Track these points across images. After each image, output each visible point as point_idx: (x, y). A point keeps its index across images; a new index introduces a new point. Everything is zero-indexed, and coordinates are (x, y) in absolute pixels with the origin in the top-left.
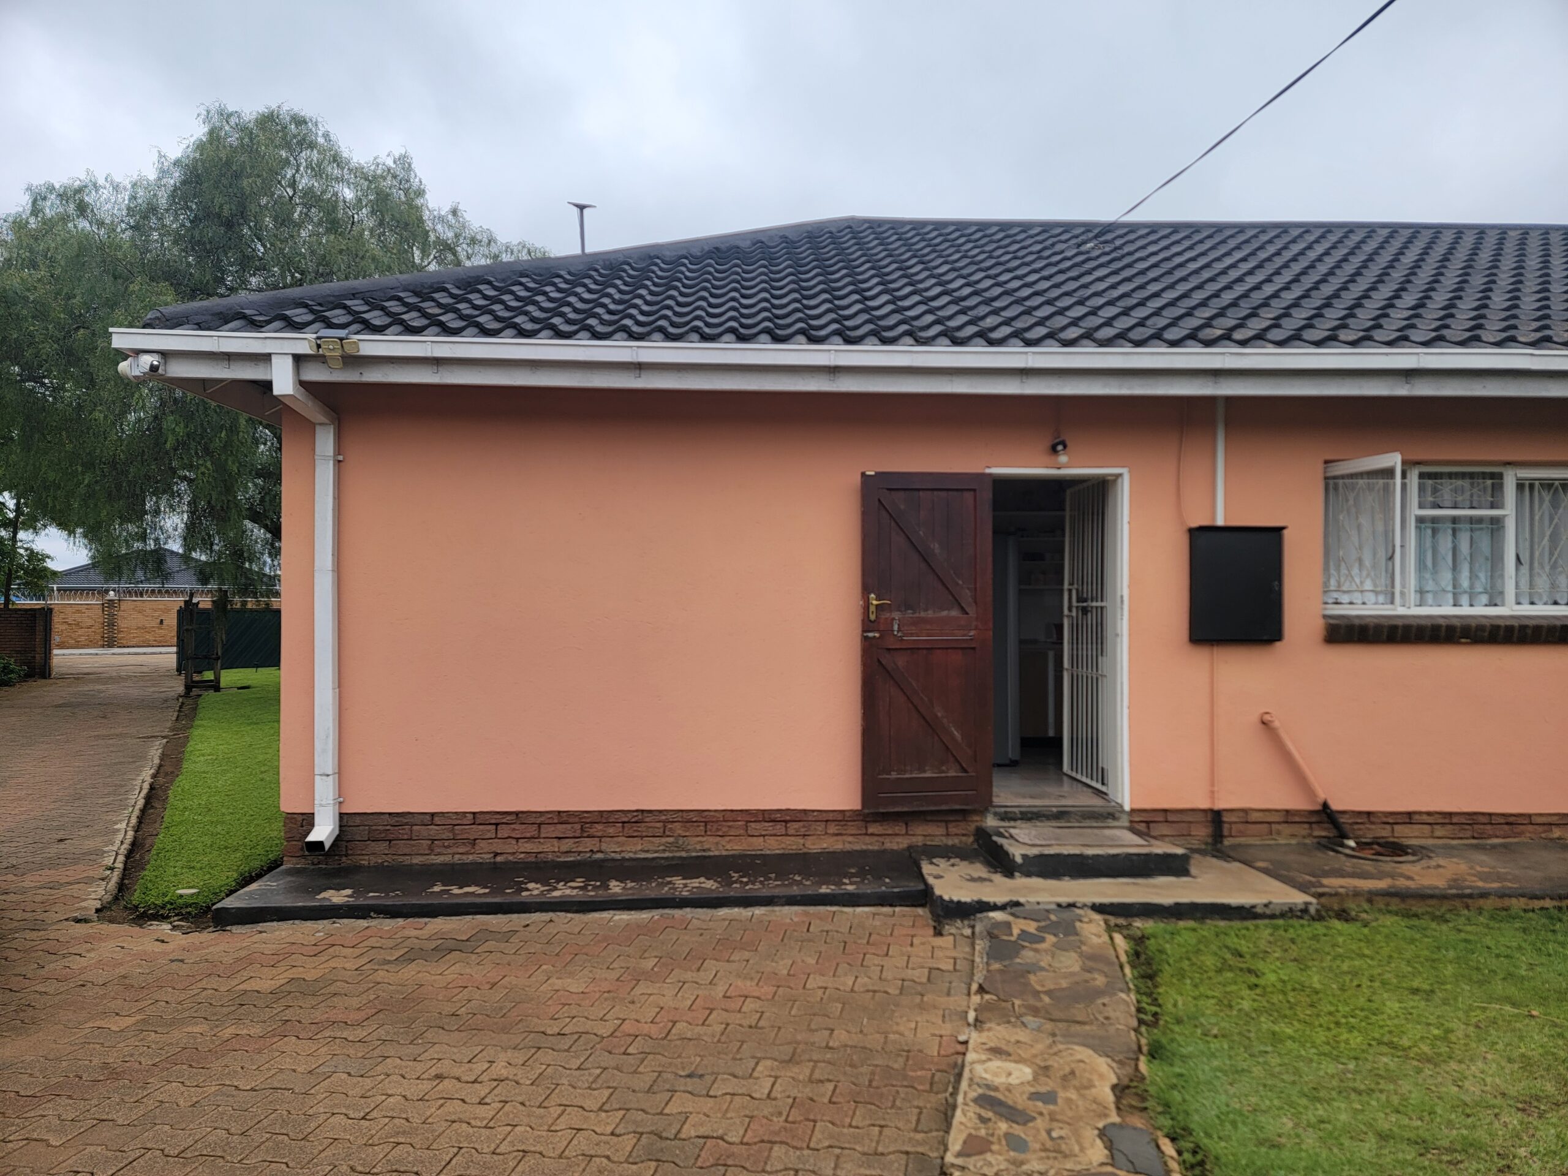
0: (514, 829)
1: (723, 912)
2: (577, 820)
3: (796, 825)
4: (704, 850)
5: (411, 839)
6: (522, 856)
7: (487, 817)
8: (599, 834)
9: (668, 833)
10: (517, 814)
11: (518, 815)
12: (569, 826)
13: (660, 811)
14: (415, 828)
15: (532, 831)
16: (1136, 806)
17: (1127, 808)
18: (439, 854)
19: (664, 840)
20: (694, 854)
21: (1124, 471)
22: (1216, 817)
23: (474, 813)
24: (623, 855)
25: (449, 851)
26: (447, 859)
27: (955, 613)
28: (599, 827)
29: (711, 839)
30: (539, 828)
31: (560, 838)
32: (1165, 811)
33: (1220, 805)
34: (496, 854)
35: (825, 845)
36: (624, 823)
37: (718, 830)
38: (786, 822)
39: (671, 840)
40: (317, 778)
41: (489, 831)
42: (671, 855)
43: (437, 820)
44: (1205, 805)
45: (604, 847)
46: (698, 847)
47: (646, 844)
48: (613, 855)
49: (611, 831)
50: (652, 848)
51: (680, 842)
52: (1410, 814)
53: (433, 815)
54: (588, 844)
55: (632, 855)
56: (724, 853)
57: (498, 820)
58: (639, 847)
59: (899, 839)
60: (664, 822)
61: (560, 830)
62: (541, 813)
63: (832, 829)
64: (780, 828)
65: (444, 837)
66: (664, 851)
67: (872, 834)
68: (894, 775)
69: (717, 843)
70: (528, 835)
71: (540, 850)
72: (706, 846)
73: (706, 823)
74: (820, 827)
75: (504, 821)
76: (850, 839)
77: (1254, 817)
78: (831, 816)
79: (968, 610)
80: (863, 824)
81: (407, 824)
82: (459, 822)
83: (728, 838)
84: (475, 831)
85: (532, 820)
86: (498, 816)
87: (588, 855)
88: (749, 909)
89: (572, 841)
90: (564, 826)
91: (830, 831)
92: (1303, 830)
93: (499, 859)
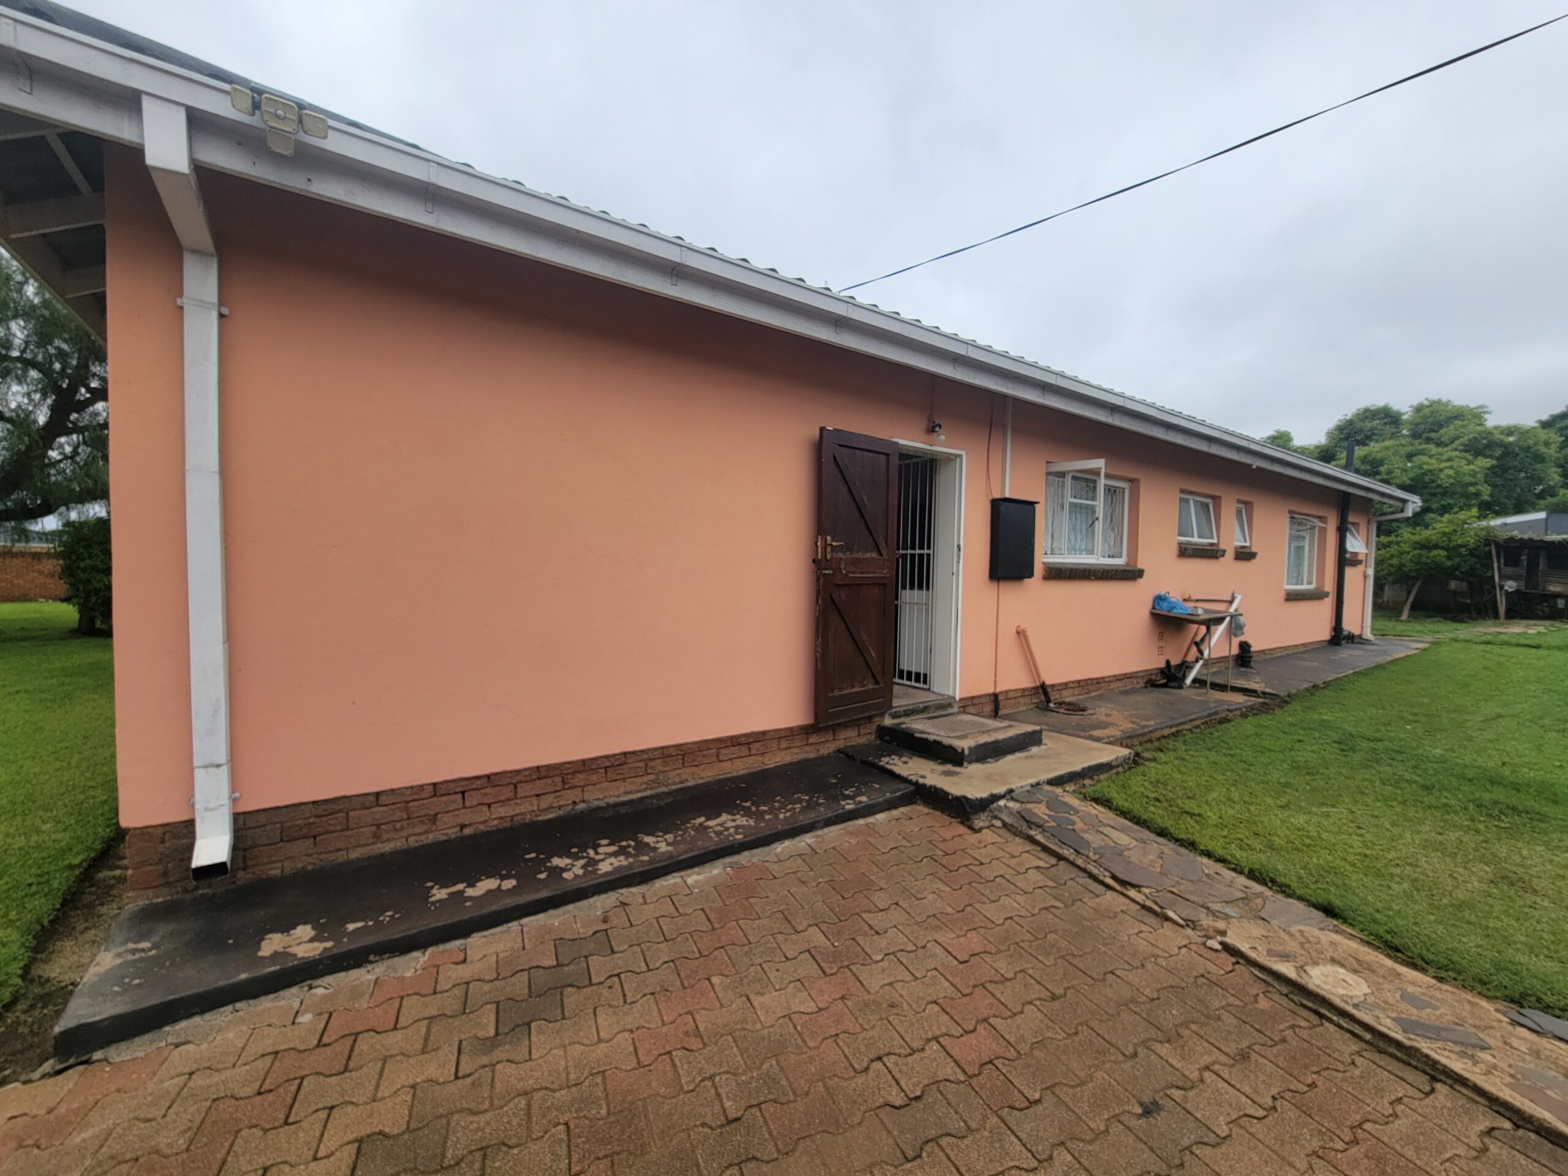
0: (486, 794)
1: (781, 848)
2: (558, 772)
3: (757, 745)
4: (682, 782)
5: (347, 829)
6: (496, 822)
7: (451, 786)
8: (581, 784)
9: (649, 771)
10: (488, 777)
11: (490, 779)
12: (549, 781)
13: (642, 751)
14: (351, 814)
15: (508, 792)
16: (965, 695)
17: (957, 698)
18: (388, 840)
19: (645, 779)
20: (674, 787)
21: (963, 453)
22: (995, 697)
23: (434, 785)
24: (606, 800)
25: (402, 834)
26: (399, 844)
27: (874, 555)
28: (582, 776)
29: (688, 770)
30: (516, 787)
31: (538, 795)
32: (973, 698)
33: (999, 690)
34: (463, 827)
35: (778, 759)
36: (606, 768)
37: (694, 760)
38: (749, 744)
39: (652, 777)
40: (199, 774)
41: (454, 802)
42: (653, 792)
43: (383, 799)
44: (991, 691)
45: (587, 796)
46: (677, 780)
47: (629, 785)
48: (596, 803)
49: (594, 778)
50: (635, 788)
51: (661, 777)
52: (1066, 684)
53: (377, 795)
54: (570, 796)
55: (616, 800)
56: (700, 782)
57: (463, 788)
58: (622, 790)
59: (829, 745)
60: (644, 760)
61: (540, 786)
62: (518, 772)
63: (784, 745)
64: (744, 751)
65: (395, 818)
66: (645, 789)
67: (812, 744)
68: (836, 693)
69: (693, 774)
70: (503, 798)
71: (517, 812)
72: (684, 778)
73: (683, 755)
74: (775, 744)
75: (473, 786)
76: (796, 750)
77: (1011, 695)
78: (783, 734)
79: (883, 552)
80: (804, 736)
81: (340, 811)
82: (415, 797)
83: (701, 767)
84: (436, 805)
85: (508, 781)
86: (464, 783)
87: (570, 807)
88: (798, 839)
89: (553, 796)
90: (543, 781)
91: (782, 747)
92: (1027, 700)
93: (467, 831)
